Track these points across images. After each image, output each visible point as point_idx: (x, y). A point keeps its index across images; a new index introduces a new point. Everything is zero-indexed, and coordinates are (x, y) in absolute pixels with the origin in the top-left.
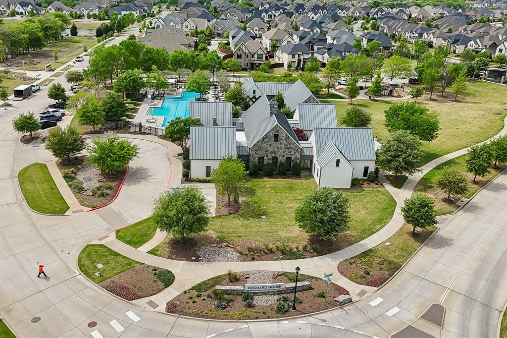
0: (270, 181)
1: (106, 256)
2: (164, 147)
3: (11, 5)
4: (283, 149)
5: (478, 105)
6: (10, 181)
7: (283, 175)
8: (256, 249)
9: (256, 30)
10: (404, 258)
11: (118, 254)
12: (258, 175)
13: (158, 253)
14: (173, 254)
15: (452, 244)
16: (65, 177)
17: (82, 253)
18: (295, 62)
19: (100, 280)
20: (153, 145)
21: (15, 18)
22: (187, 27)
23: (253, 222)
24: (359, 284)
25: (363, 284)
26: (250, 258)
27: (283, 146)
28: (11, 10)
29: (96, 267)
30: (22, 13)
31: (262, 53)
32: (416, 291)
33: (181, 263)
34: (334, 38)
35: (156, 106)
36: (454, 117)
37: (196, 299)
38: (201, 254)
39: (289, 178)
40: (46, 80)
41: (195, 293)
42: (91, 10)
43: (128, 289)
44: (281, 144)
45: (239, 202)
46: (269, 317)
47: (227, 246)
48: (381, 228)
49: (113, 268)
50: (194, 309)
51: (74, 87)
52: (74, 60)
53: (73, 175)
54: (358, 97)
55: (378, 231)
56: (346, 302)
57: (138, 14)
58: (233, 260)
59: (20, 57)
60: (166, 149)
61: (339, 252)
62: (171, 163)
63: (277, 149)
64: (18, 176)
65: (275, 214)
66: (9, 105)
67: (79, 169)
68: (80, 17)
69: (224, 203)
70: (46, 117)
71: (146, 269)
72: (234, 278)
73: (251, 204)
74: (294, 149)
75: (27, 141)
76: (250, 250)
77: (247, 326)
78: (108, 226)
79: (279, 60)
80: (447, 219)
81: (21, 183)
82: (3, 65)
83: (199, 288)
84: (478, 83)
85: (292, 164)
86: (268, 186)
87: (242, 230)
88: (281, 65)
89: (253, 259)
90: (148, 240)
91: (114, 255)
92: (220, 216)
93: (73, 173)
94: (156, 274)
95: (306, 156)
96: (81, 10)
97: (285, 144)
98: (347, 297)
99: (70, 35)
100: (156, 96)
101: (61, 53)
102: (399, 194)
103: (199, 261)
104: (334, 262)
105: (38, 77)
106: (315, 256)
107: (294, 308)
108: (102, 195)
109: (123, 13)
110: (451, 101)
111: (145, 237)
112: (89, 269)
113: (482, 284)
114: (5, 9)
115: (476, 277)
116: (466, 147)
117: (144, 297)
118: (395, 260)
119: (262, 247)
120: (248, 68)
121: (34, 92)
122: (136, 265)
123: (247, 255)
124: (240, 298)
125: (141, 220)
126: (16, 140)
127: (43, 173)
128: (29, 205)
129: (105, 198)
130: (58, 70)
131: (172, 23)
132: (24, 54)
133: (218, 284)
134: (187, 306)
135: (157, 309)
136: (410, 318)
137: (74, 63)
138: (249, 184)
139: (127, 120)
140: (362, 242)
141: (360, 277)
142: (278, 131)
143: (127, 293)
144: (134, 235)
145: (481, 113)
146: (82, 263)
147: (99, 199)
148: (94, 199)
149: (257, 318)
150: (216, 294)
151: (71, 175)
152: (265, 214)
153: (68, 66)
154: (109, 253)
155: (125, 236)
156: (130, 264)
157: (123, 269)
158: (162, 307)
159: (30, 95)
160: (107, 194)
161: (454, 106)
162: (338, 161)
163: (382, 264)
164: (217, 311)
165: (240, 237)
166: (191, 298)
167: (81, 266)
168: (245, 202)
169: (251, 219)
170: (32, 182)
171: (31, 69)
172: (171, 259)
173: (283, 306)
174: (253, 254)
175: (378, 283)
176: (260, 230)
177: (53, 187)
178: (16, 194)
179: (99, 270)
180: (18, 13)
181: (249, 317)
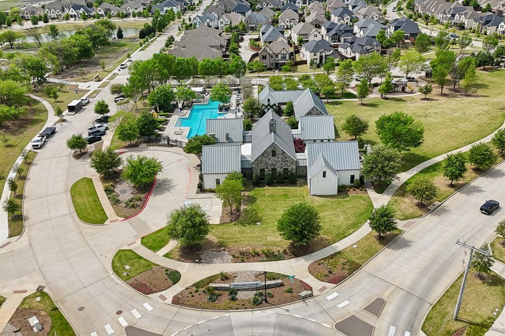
0: (270, 190)
1: (132, 259)
2: (186, 158)
3: (65, 9)
4: (280, 162)
5: (487, 99)
6: (64, 194)
7: (281, 184)
8: (246, 252)
9: (287, 21)
10: (366, 259)
11: (141, 258)
12: (260, 185)
13: (171, 256)
14: (182, 256)
15: (410, 246)
16: (105, 191)
17: (115, 257)
18: (317, 59)
19: (126, 279)
20: (178, 157)
21: (69, 21)
22: (222, 23)
23: (248, 229)
24: (322, 281)
25: (325, 282)
26: (240, 260)
27: (280, 159)
28: (65, 13)
29: (124, 268)
30: (75, 16)
31: (285, 53)
32: (366, 288)
33: (187, 264)
34: (361, 28)
35: (184, 117)
36: (457, 114)
37: (194, 294)
38: (202, 257)
39: (286, 186)
40: (94, 91)
41: (194, 289)
42: (136, 9)
43: (146, 286)
44: (278, 158)
45: (240, 210)
46: (246, 308)
47: (224, 250)
48: (354, 232)
49: (137, 269)
50: (193, 301)
51: (117, 99)
52: (118, 68)
53: (112, 188)
54: (371, 96)
55: (350, 234)
56: (308, 296)
57: (179, 8)
58: (227, 262)
59: (73, 67)
60: (188, 160)
61: (313, 254)
62: (190, 174)
63: (275, 163)
64: (71, 190)
65: (269, 221)
66: (64, 121)
67: (117, 183)
68: (127, 16)
69: (228, 212)
70: (92, 133)
71: (160, 270)
72: (225, 277)
73: (250, 211)
74: (290, 162)
75: (78, 156)
76: (242, 253)
77: (229, 315)
78: (136, 233)
79: (304, 57)
80: (415, 222)
81: (73, 197)
82: (59, 77)
83: (197, 285)
84: (497, 72)
85: (289, 173)
86: (267, 194)
87: (239, 235)
88: (305, 62)
89: (243, 261)
90: (165, 246)
91: (138, 259)
92: (223, 224)
93: (112, 186)
94: (167, 274)
95: (300, 166)
96: (127, 9)
97: (281, 158)
98: (309, 292)
99: (117, 38)
100: (186, 106)
101: (108, 59)
102: (378, 199)
103: (201, 263)
104: (307, 263)
105: (88, 89)
106: (293, 258)
107: (266, 301)
108: (133, 206)
109: (165, 9)
110: (461, 95)
111: (162, 243)
112: (119, 269)
113: (425, 281)
114: (60, 13)
115: (421, 275)
116: (456, 149)
117: (157, 292)
118: (357, 261)
119: (251, 250)
120: (273, 67)
121: (84, 106)
122: (154, 266)
123: (238, 257)
124: (227, 293)
125: (160, 228)
126: (69, 156)
127: (89, 187)
128: (79, 216)
129: (136, 208)
130: (105, 80)
131: (208, 20)
132: (76, 64)
133: (212, 283)
134: (187, 299)
135: (165, 302)
136: (356, 309)
137: (119, 70)
138: (251, 193)
139: (158, 133)
140: (333, 245)
141: (324, 276)
142: (275, 148)
143: (145, 289)
144: (154, 241)
145: (486, 108)
146: (115, 265)
147: (131, 210)
148: (127, 210)
149: (237, 309)
150: (209, 290)
151: (110, 188)
152: (260, 221)
153: (114, 74)
154: (135, 257)
155: (148, 242)
156: (149, 265)
157: (144, 270)
158: (169, 300)
159: (81, 109)
160: (137, 205)
161: (463, 101)
162: (324, 173)
163: (345, 265)
164: (208, 303)
165: (236, 242)
166: (191, 293)
167: (114, 267)
168: (245, 210)
169: (247, 225)
170: (81, 195)
171: (83, 80)
172: (180, 261)
173: (258, 300)
174: (244, 257)
175: (337, 280)
176: (253, 235)
177: (97, 200)
178: (69, 206)
179: (126, 270)
180: (72, 16)
181: (231, 308)
